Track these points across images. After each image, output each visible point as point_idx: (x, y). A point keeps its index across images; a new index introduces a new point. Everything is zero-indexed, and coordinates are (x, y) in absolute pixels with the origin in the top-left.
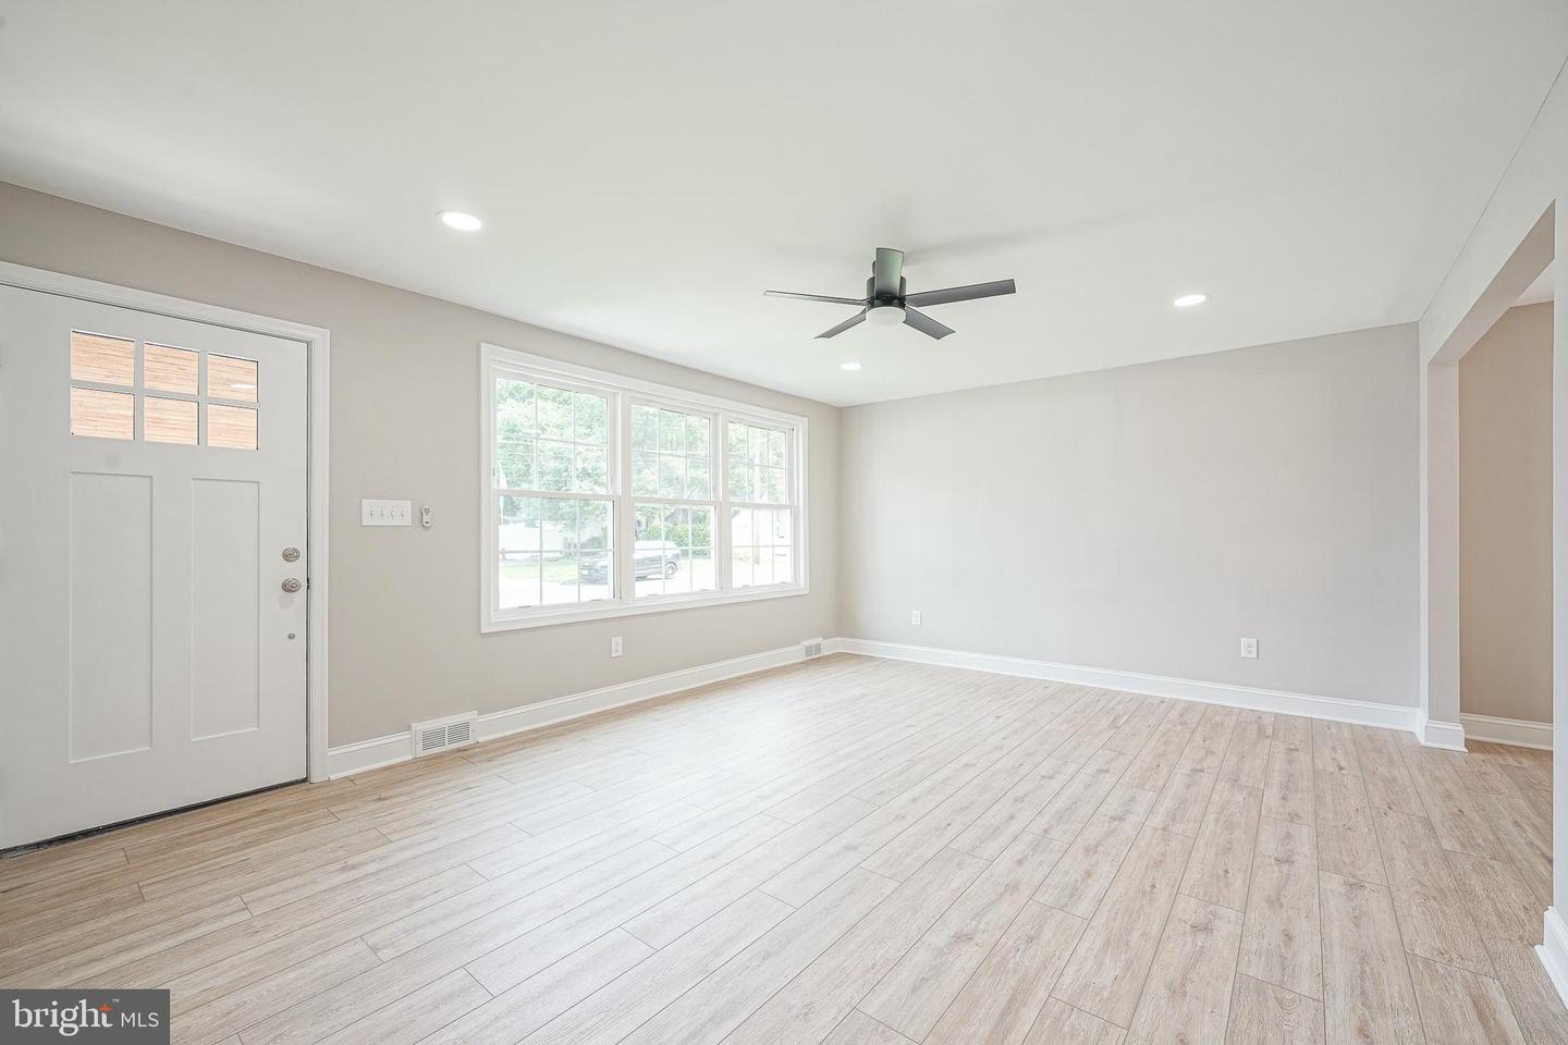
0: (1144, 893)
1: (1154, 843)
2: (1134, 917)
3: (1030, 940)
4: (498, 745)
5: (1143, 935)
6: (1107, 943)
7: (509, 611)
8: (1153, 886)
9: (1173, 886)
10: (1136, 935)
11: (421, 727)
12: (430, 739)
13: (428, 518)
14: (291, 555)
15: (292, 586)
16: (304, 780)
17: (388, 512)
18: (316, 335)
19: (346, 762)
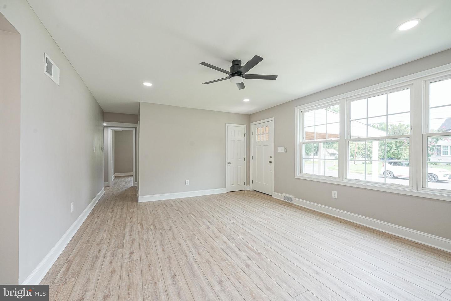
0: (148, 254)
1: (155, 273)
2: (147, 247)
3: (161, 234)
4: (296, 206)
5: (143, 245)
6: (149, 240)
7: (304, 174)
8: (147, 257)
9: (142, 260)
10: (145, 244)
11: (285, 194)
12: (286, 198)
13: (286, 150)
14: (271, 157)
15: (271, 162)
16: (271, 196)
17: (281, 149)
18: (273, 119)
19: (275, 195)
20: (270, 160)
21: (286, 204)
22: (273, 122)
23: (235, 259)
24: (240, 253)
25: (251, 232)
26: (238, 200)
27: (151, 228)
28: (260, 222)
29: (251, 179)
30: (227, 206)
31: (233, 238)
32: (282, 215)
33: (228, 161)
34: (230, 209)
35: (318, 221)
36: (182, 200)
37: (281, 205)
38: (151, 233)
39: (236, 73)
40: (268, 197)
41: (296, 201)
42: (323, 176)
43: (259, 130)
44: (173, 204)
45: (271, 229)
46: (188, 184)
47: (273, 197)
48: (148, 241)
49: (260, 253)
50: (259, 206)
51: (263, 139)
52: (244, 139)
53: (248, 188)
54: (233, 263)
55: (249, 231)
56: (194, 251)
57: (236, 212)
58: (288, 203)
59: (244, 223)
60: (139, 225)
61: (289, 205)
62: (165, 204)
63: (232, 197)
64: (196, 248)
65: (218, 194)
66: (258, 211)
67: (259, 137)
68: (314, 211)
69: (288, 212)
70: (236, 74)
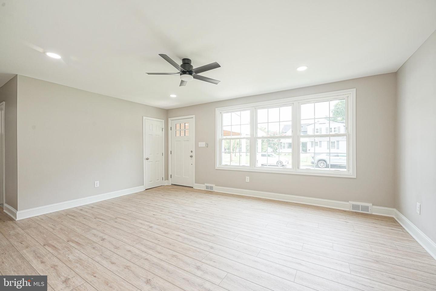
0: (93, 273)
2: (85, 267)
3: (94, 248)
4: (217, 193)
5: (77, 267)
7: (223, 165)
9: (90, 282)
11: (206, 184)
12: (207, 187)
13: (207, 145)
14: (192, 152)
15: (191, 156)
16: (193, 187)
17: (202, 144)
18: (194, 116)
19: (196, 186)
20: (191, 154)
21: (208, 193)
22: (194, 119)
23: (197, 246)
24: (197, 240)
25: (196, 221)
26: (163, 196)
27: (71, 246)
28: (197, 211)
29: (170, 174)
30: (155, 204)
31: (184, 230)
32: (211, 202)
33: (145, 157)
34: (161, 205)
35: (240, 202)
36: (92, 206)
37: (205, 194)
38: (77, 251)
39: (188, 71)
40: (190, 189)
41: (216, 189)
42: (229, 165)
43: (178, 126)
44: (82, 212)
45: (210, 214)
46: (98, 186)
47: (195, 188)
48: (79, 261)
49: (214, 235)
50: (187, 197)
51: (183, 134)
52: (162, 134)
53: (166, 183)
54: (198, 250)
55: (194, 220)
56: (151, 252)
57: (169, 207)
58: (210, 191)
59: (185, 215)
60: (47, 247)
61: (210, 193)
62: (69, 214)
63: (154, 194)
64: (150, 248)
65: (135, 193)
66: (189, 202)
67: (178, 132)
68: (233, 195)
69: (214, 199)
70: (187, 73)
